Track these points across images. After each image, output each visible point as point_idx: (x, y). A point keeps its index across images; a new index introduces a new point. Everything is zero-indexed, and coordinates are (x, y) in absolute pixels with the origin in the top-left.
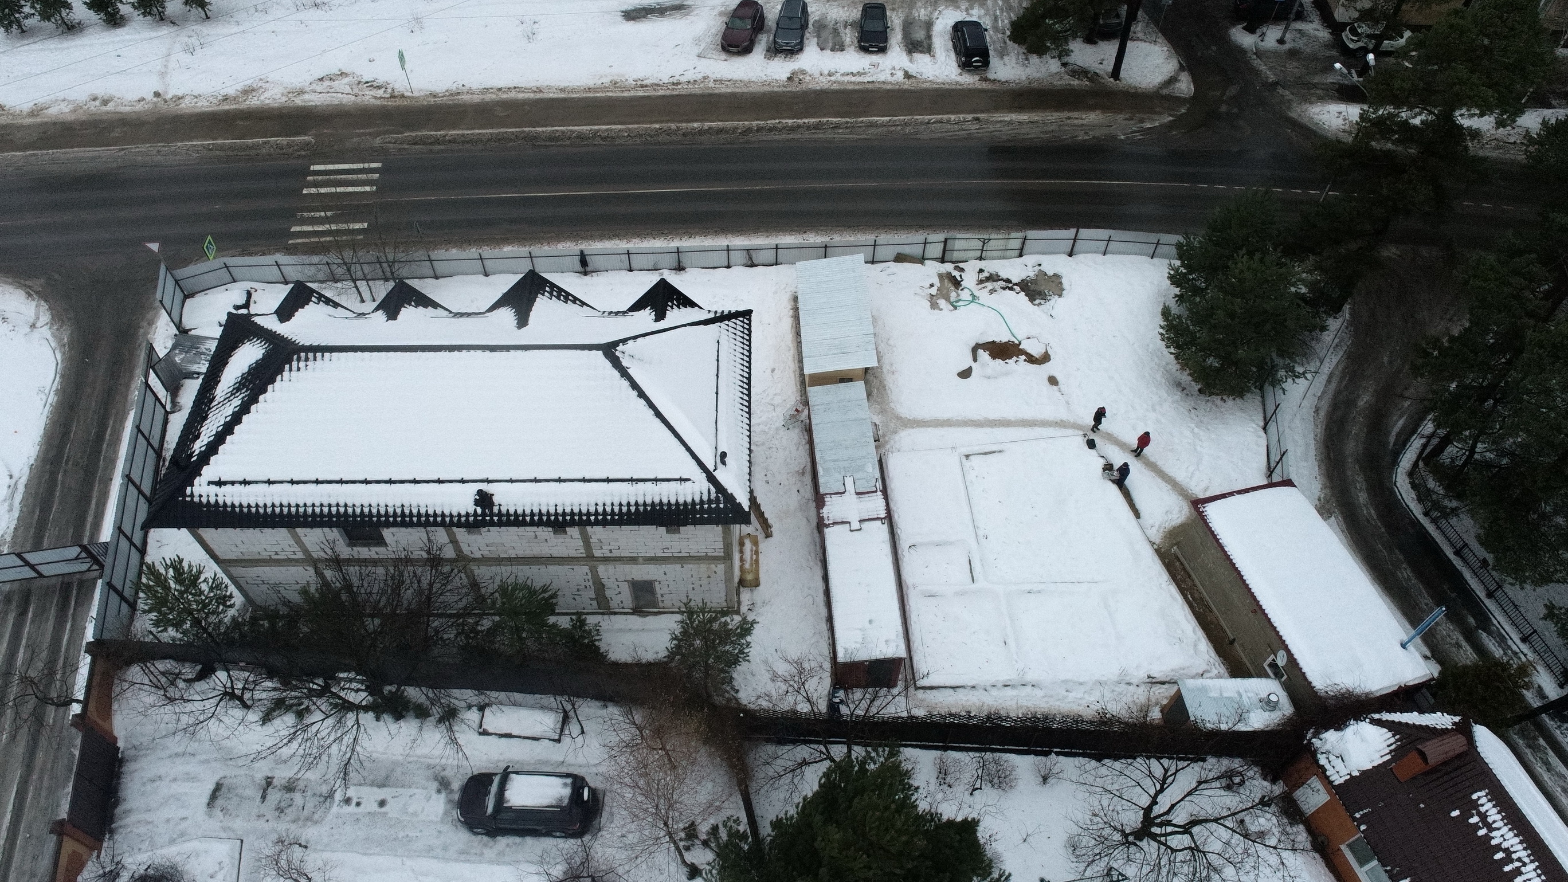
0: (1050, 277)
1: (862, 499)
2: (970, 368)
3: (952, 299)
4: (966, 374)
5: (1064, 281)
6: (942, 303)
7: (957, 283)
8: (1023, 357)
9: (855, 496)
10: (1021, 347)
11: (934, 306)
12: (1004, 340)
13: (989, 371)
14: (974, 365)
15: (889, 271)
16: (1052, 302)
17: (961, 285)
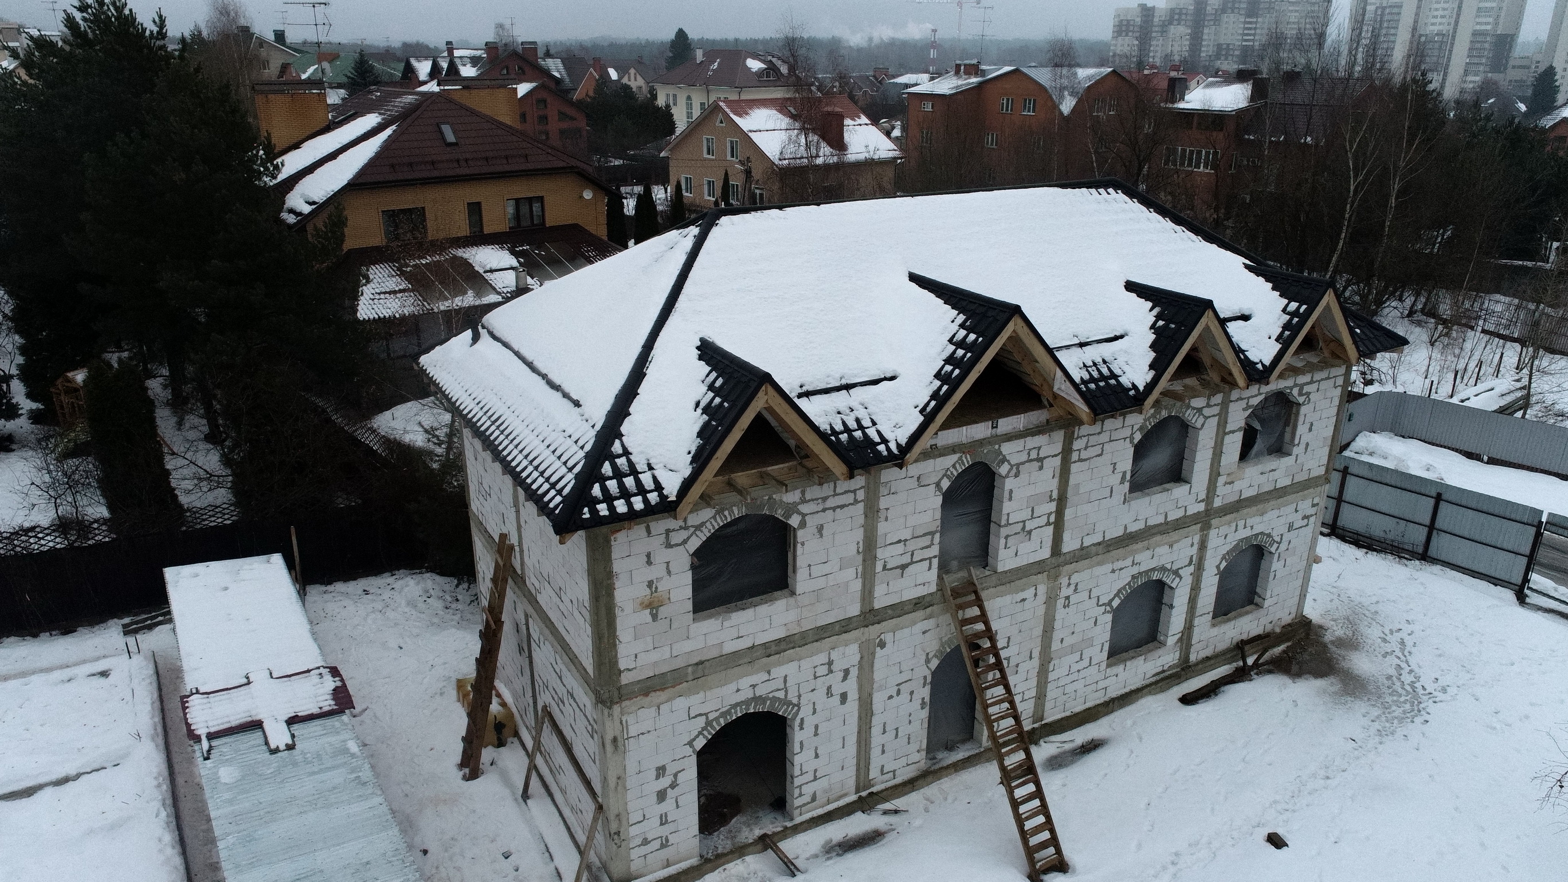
1: (246, 714)
9: (262, 717)
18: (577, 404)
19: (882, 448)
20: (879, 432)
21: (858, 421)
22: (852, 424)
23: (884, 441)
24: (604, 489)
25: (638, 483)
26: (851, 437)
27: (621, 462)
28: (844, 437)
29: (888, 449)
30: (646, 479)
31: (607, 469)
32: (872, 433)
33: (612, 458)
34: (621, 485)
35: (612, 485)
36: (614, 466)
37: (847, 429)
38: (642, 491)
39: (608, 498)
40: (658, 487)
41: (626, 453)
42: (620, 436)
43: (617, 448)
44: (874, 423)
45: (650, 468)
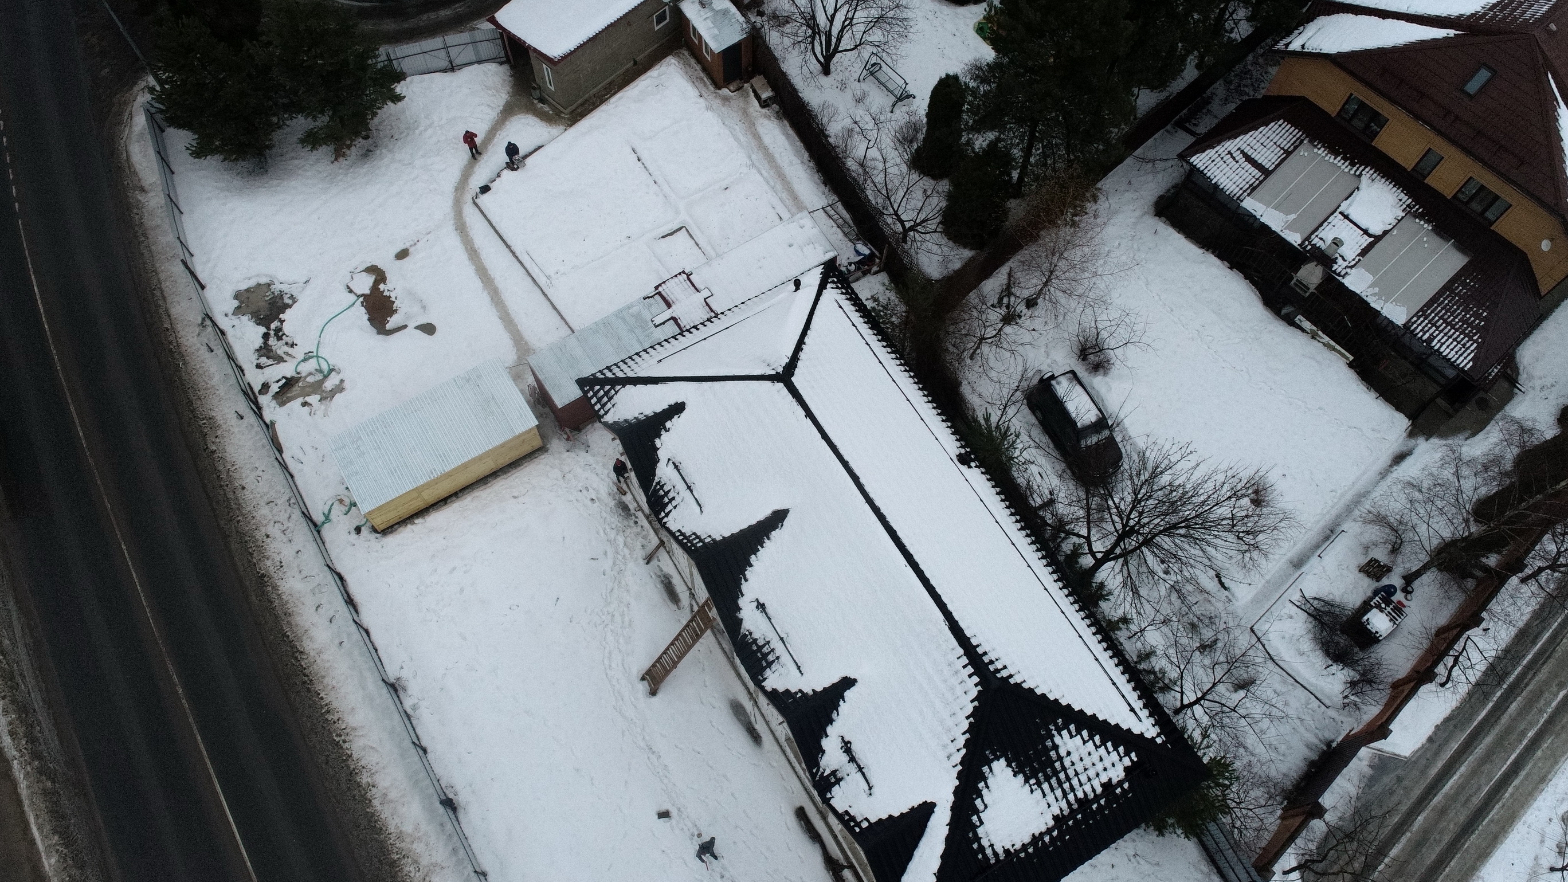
0: (241, 302)
1: (675, 300)
2: (418, 328)
3: (319, 377)
4: (428, 329)
5: (243, 287)
6: (329, 384)
7: (289, 383)
8: (382, 287)
9: (674, 307)
10: (368, 292)
11: (340, 388)
12: (363, 310)
13: (416, 309)
14: (412, 324)
15: (300, 455)
16: (284, 287)
17: (293, 378)
18: (660, 361)
19: (663, 514)
20: (670, 511)
21: (673, 498)
22: (671, 495)
23: (667, 515)
25: (606, 403)
26: (663, 497)
27: (613, 392)
28: (662, 493)
29: (663, 518)
30: (609, 405)
31: (607, 387)
32: (669, 507)
33: (613, 388)
34: (602, 397)
35: (602, 393)
36: (609, 390)
38: (603, 406)
39: (595, 394)
40: (606, 413)
41: (616, 392)
42: (624, 386)
43: (618, 387)
45: (613, 406)
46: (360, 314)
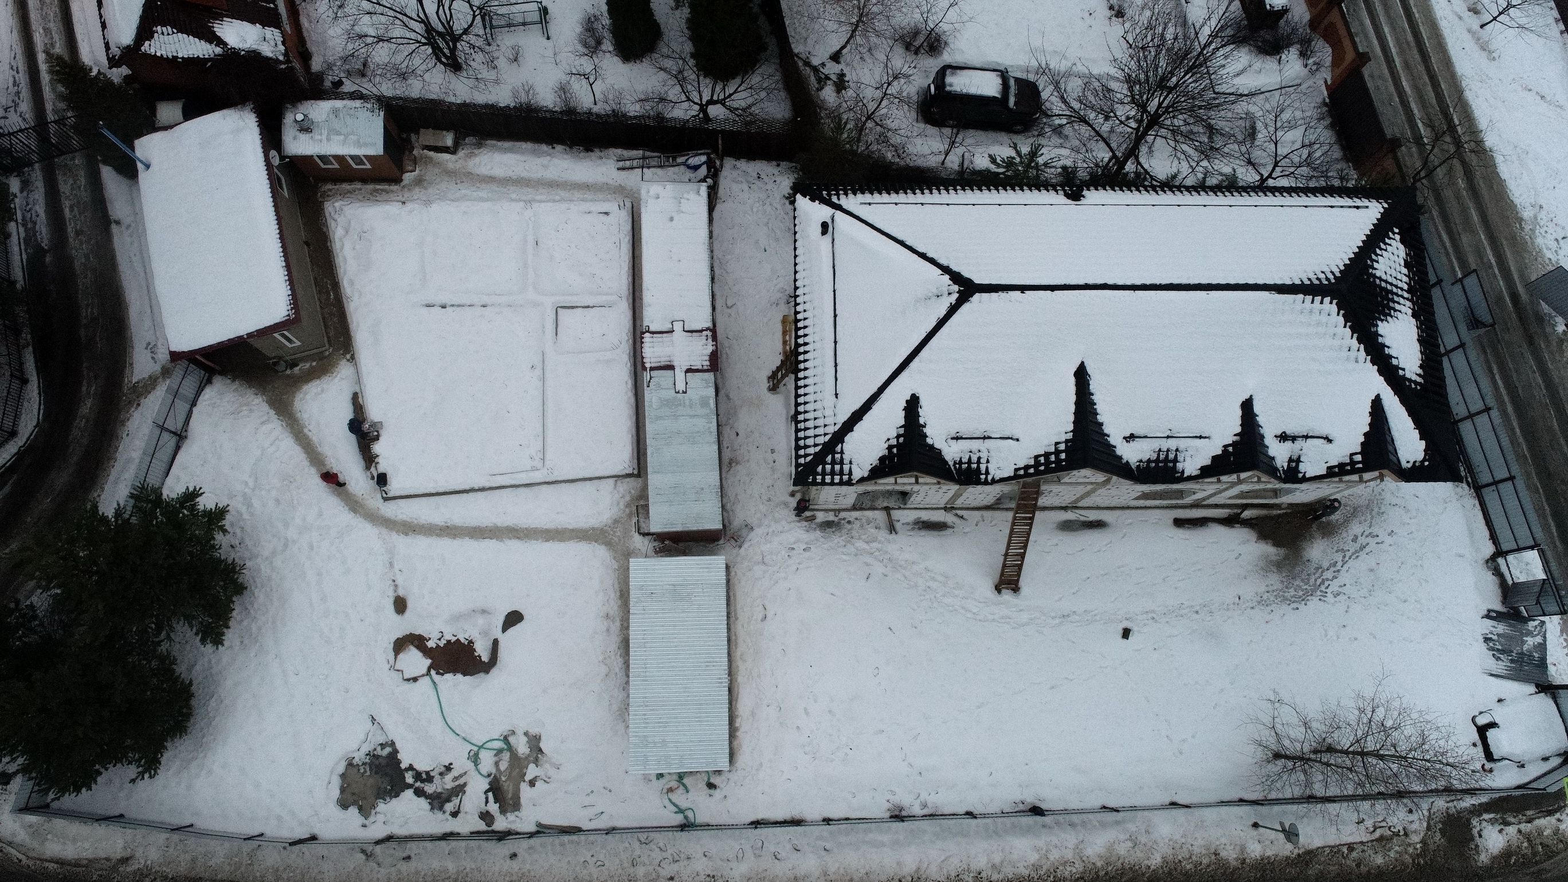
0: (354, 803)
1: (668, 359)
2: (505, 628)
3: (506, 756)
4: (513, 619)
5: (336, 793)
6: (522, 747)
7: (495, 789)
8: (431, 644)
9: (675, 364)
10: (429, 662)
11: (534, 741)
12: (449, 676)
13: (481, 621)
14: (497, 633)
15: (591, 812)
16: (366, 748)
17: (490, 783)
18: (836, 395)
19: (983, 477)
20: (987, 468)
21: (979, 458)
22: (974, 459)
23: (987, 473)
24: (824, 469)
25: (842, 469)
26: (969, 467)
27: (838, 456)
28: (964, 466)
29: (986, 478)
30: (846, 468)
31: (829, 458)
32: (983, 467)
33: (834, 453)
34: (833, 468)
35: (828, 467)
36: (833, 458)
37: (970, 462)
38: (841, 473)
39: (824, 474)
40: (850, 473)
41: (842, 452)
42: (842, 442)
43: (838, 448)
44: (988, 462)
45: (851, 463)
46: (452, 683)
